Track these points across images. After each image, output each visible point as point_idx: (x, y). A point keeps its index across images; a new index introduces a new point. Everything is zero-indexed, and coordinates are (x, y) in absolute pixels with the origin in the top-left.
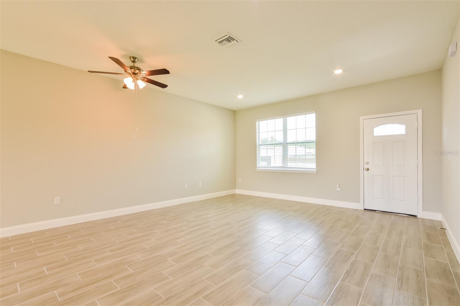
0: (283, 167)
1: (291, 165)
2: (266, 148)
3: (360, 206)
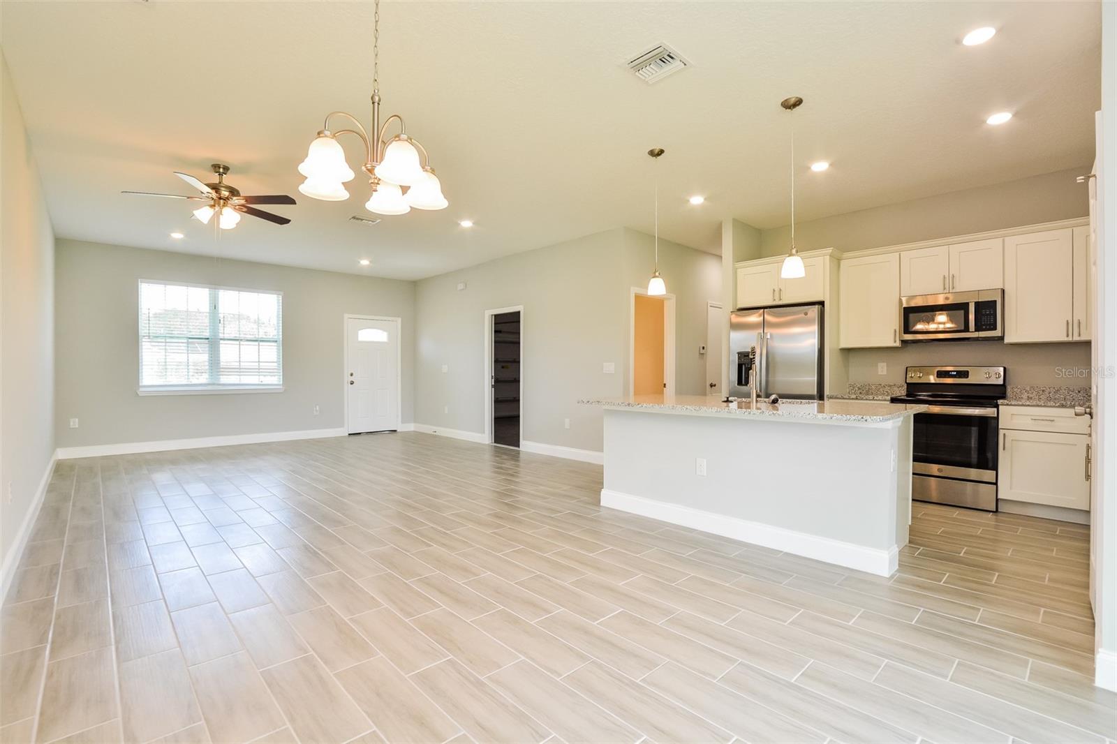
0: (209, 384)
1: (228, 379)
2: (164, 347)
3: (343, 432)
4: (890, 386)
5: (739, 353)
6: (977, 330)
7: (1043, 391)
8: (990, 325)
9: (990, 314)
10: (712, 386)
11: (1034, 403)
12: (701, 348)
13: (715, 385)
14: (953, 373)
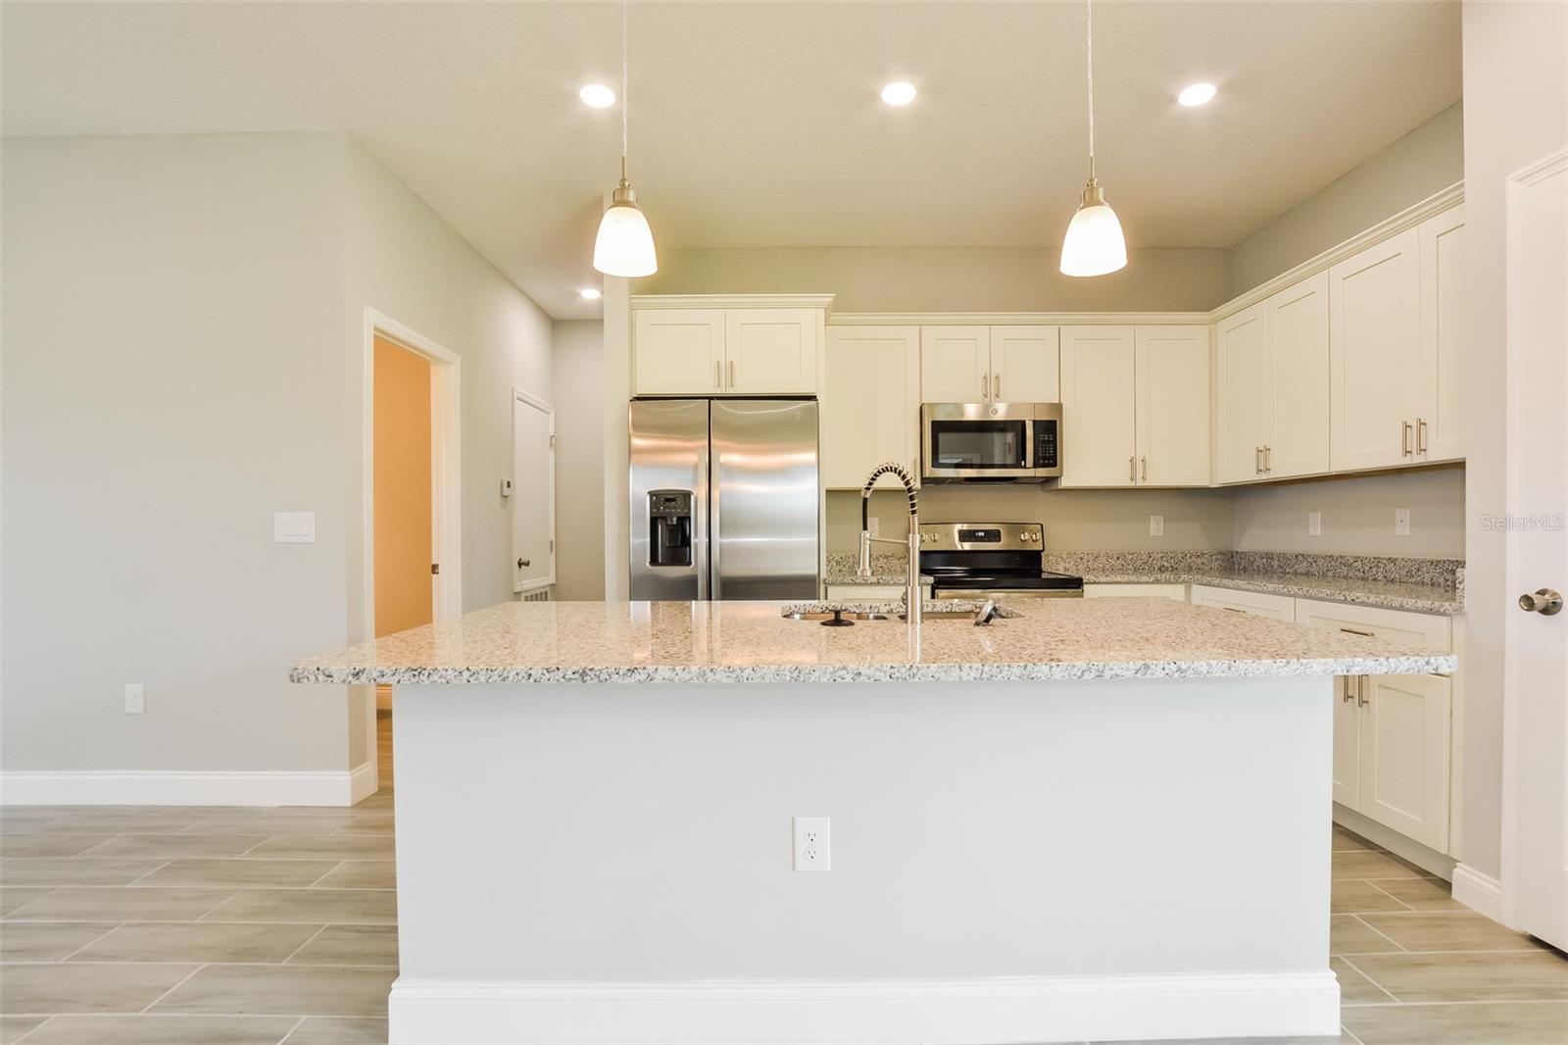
4: (886, 557)
5: (652, 494)
6: (1035, 466)
7: (1081, 558)
8: (1049, 458)
9: (1049, 442)
10: (520, 564)
11: (1126, 579)
12: (505, 484)
13: (527, 564)
14: (980, 534)
